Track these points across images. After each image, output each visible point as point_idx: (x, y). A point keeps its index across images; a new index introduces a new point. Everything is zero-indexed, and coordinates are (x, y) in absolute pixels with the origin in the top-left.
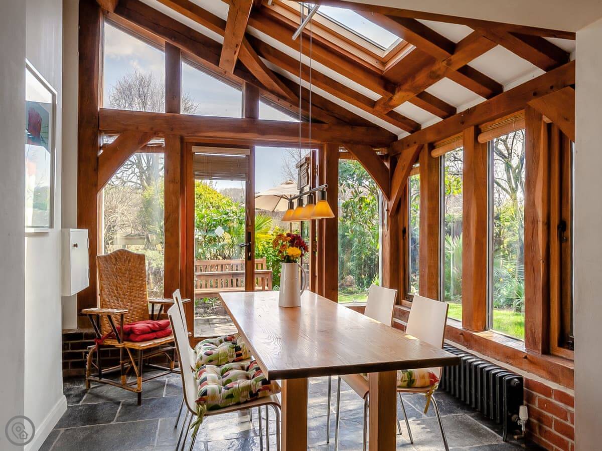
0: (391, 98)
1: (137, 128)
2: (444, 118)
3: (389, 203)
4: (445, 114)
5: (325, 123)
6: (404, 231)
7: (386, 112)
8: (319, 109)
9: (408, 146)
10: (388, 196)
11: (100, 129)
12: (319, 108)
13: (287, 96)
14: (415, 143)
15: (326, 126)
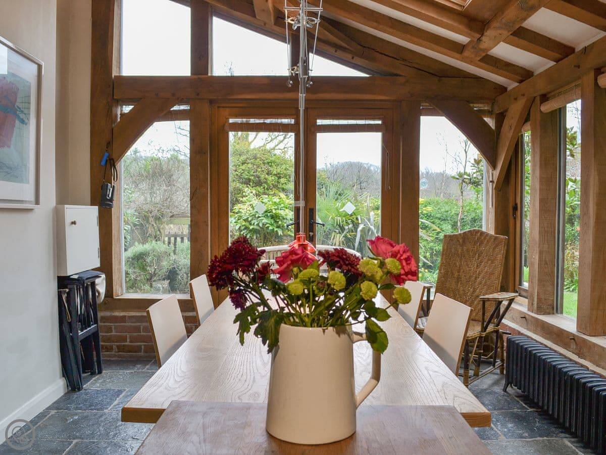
0: (479, 40)
1: (157, 95)
2: (557, 61)
3: (494, 172)
4: (557, 56)
5: (400, 76)
6: (515, 208)
7: (479, 59)
8: (392, 59)
9: (516, 99)
10: (493, 163)
11: (115, 97)
12: (393, 57)
13: (346, 46)
14: (523, 95)
15: (401, 80)
